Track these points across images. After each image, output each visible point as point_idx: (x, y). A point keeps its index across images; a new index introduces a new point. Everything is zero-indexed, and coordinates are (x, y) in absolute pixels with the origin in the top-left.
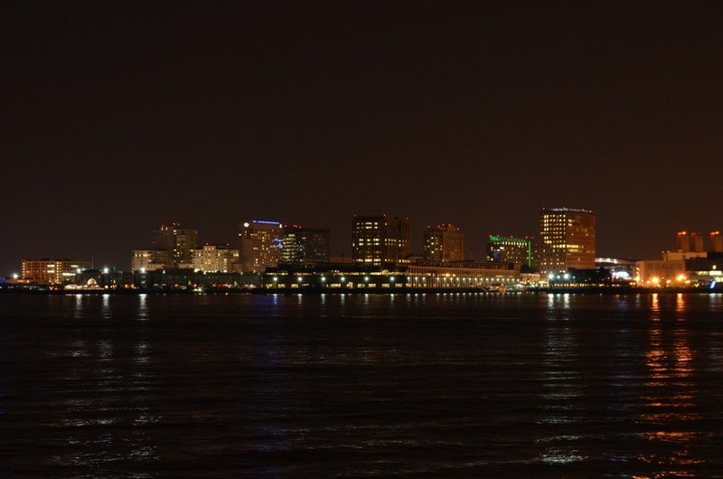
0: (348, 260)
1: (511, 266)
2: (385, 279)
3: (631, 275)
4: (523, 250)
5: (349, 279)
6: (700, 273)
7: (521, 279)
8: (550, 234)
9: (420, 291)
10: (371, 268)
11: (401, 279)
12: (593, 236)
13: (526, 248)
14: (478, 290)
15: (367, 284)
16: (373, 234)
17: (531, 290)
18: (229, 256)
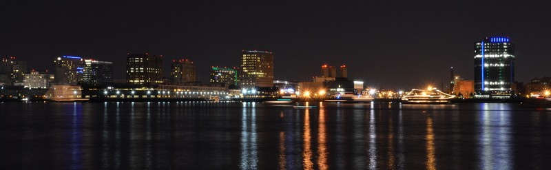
0: (123, 81)
1: (223, 85)
2: (144, 93)
3: (295, 91)
4: (232, 76)
5: (122, 92)
6: (332, 90)
7: (229, 93)
8: (247, 66)
9: (166, 100)
10: (139, 86)
11: (154, 93)
12: (273, 67)
13: (234, 74)
14: (202, 99)
15: (133, 96)
16: (139, 65)
17: (235, 99)
18: (48, 78)
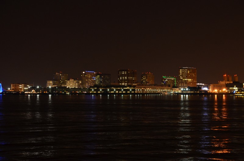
0: (117, 84)
1: (169, 86)
2: (128, 90)
3: (208, 89)
4: (173, 81)
5: (117, 90)
6: (230, 88)
7: (173, 90)
8: (182, 76)
9: (140, 94)
10: (124, 86)
11: (134, 90)
12: (196, 76)
13: (174, 80)
14: (159, 94)
15: (122, 91)
16: (125, 75)
17: (176, 93)
18: (78, 82)
